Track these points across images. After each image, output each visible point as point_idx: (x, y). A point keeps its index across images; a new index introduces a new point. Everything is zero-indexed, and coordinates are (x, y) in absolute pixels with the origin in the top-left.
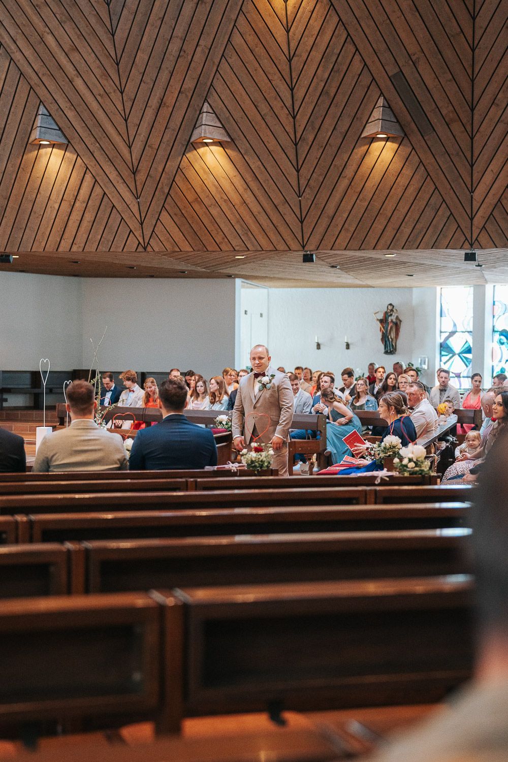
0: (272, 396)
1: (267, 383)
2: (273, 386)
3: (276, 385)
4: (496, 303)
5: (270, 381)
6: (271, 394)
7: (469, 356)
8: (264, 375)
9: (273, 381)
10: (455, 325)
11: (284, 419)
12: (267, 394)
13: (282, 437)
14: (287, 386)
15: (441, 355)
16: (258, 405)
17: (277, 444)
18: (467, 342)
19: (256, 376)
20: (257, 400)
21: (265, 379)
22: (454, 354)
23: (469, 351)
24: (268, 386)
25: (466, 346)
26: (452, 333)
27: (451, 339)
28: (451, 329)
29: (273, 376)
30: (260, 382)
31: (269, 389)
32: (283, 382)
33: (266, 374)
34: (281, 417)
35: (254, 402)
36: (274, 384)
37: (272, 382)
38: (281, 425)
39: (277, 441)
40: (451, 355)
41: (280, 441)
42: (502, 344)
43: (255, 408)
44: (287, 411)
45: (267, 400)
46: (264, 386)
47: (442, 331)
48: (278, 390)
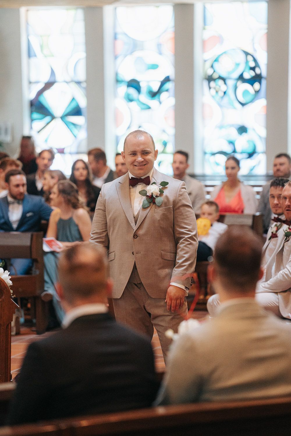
0: (165, 217)
1: (157, 196)
2: (166, 200)
3: (171, 199)
4: (119, 36)
5: (161, 192)
6: (164, 214)
7: (79, 120)
8: (147, 181)
9: (166, 192)
10: (53, 73)
11: (187, 256)
12: (157, 213)
13: (183, 287)
14: (187, 202)
15: (32, 120)
16: (141, 232)
17: (177, 299)
18: (73, 99)
19: (134, 182)
20: (139, 223)
21: (153, 189)
22: (53, 118)
23: (77, 112)
24: (158, 200)
25: (73, 105)
26: (48, 85)
27: (46, 93)
28: (46, 78)
29: (164, 184)
30: (143, 193)
31: (159, 207)
32: (181, 195)
33: (152, 180)
34: (180, 253)
35: (135, 228)
36: (167, 197)
37: (164, 194)
38: (180, 266)
39: (177, 294)
40: (48, 119)
41: (180, 294)
42: (131, 100)
43: (135, 236)
44: (191, 244)
45: (157, 225)
46: (151, 199)
47: (33, 79)
48: (174, 207)
